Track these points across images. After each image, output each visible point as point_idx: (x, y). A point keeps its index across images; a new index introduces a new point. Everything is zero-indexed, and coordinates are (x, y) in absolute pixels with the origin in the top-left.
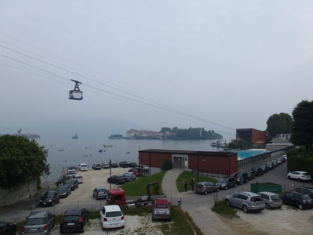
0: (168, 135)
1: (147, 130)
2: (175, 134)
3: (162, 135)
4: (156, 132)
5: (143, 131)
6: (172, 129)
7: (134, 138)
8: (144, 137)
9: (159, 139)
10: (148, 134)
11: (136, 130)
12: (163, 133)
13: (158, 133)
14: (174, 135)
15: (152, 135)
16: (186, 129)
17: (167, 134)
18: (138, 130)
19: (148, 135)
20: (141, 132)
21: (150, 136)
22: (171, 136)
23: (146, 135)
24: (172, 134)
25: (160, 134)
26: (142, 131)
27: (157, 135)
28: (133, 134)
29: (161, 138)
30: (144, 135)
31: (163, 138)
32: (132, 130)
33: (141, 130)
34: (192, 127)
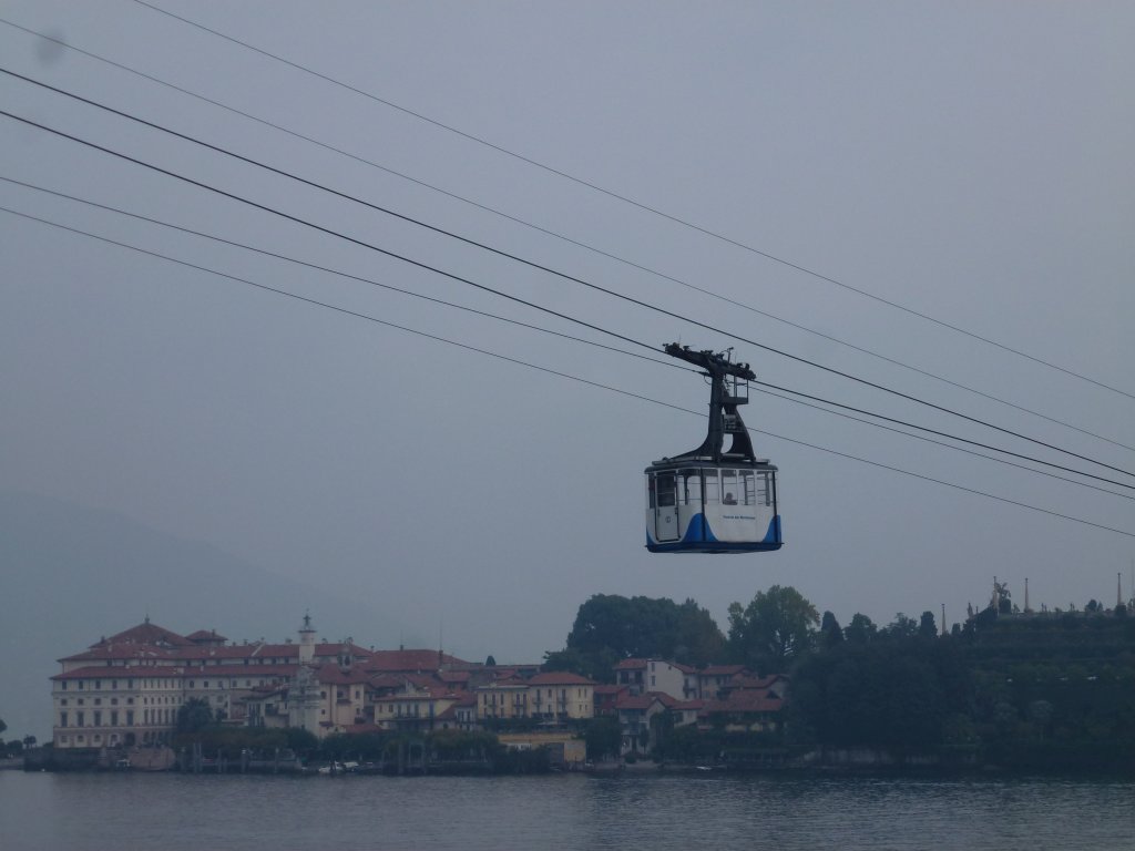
0: (671, 711)
1: (363, 643)
2: (779, 688)
3: (580, 703)
4: (490, 669)
5: (307, 654)
6: (725, 627)
7: (166, 756)
8: (321, 733)
9: (540, 765)
10: (378, 693)
11: (202, 639)
12: (602, 676)
13: (525, 675)
14: (749, 717)
15: (441, 707)
16: (927, 617)
17: (660, 696)
18: (236, 634)
19: (383, 714)
20: (275, 663)
21: (412, 723)
22: (718, 718)
23: (345, 717)
24: (723, 694)
25: (549, 703)
26: (289, 652)
27: (507, 707)
28: (153, 702)
29: (574, 750)
30: (325, 715)
31: (594, 752)
32: (147, 633)
33: (277, 633)
34: (1017, 601)
